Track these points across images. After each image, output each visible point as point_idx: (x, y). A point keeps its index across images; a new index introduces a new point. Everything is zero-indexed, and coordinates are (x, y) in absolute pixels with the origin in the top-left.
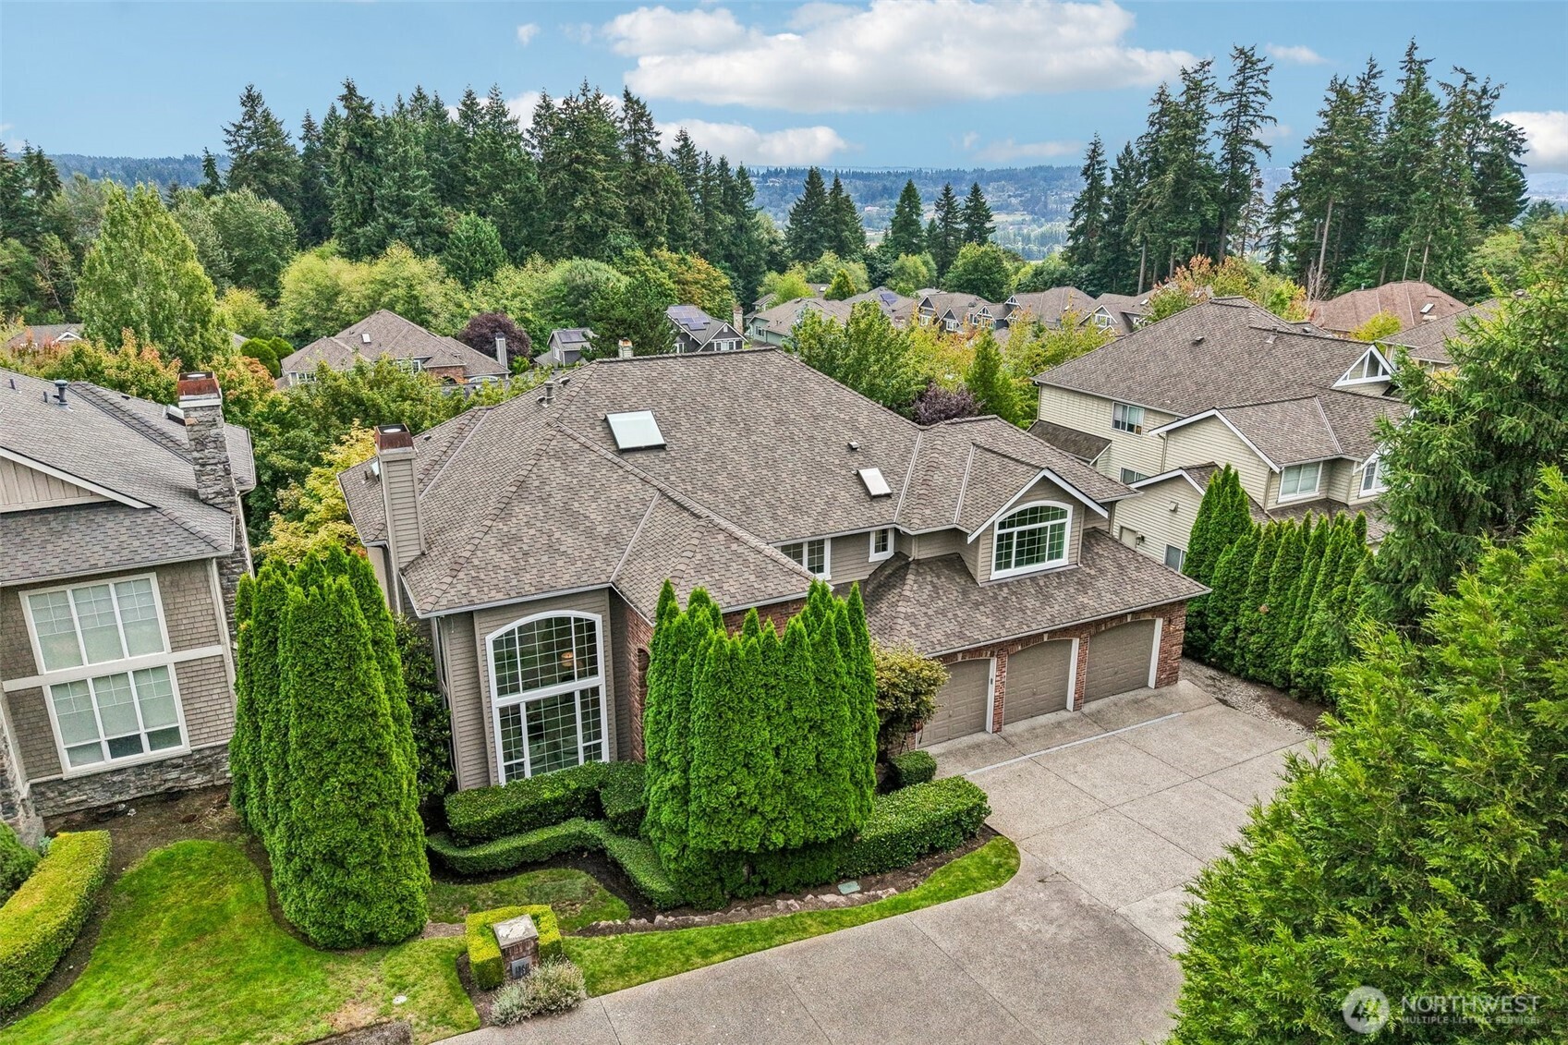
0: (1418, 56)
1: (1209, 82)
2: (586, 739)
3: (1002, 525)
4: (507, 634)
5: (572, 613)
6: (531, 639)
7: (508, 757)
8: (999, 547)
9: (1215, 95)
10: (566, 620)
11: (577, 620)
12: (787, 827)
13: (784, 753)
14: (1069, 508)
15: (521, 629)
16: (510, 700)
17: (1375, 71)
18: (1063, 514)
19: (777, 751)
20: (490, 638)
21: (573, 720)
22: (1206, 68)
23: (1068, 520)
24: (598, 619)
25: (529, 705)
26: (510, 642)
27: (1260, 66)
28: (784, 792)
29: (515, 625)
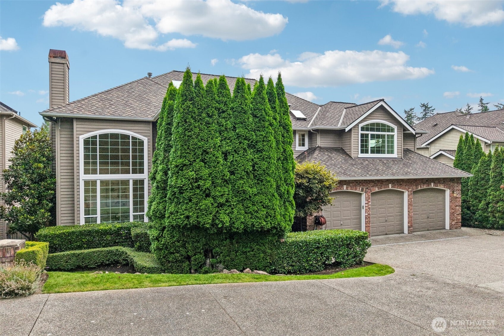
0: (484, 102)
1: (414, 115)
2: (135, 210)
3: (363, 129)
4: (92, 137)
5: (131, 133)
6: (106, 143)
7: (87, 212)
8: (362, 141)
9: (417, 118)
10: (128, 137)
11: (133, 138)
12: (232, 213)
13: (230, 158)
14: (395, 128)
15: (101, 136)
16: (91, 177)
17: (470, 108)
18: (393, 130)
19: (225, 155)
20: (82, 138)
21: (127, 197)
22: (412, 111)
23: (395, 133)
24: (145, 140)
25: (102, 182)
26: (94, 143)
27: (431, 109)
28: (230, 186)
29: (98, 133)
